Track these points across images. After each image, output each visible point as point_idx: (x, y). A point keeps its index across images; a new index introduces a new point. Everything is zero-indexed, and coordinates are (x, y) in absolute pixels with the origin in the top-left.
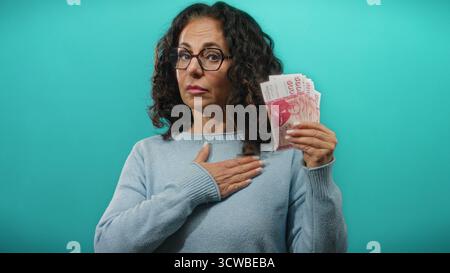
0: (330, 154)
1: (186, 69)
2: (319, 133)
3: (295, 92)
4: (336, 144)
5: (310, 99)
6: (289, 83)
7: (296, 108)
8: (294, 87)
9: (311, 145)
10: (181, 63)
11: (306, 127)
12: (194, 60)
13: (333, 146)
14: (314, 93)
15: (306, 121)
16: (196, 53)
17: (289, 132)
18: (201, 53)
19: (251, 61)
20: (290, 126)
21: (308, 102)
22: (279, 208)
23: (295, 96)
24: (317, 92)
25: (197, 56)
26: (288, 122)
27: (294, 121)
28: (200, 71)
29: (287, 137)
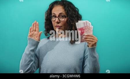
0: (95, 44)
1: (55, 21)
2: (92, 38)
3: (86, 26)
4: (97, 41)
5: (90, 28)
6: (84, 23)
7: (86, 30)
8: (86, 24)
9: (90, 41)
10: (53, 19)
11: (89, 36)
12: (57, 18)
13: (96, 41)
14: (91, 26)
15: (89, 34)
16: (57, 16)
17: (83, 37)
18: (59, 16)
19: (73, 17)
20: (84, 36)
21: (89, 29)
22: (81, 59)
23: (86, 27)
24: (92, 26)
25: (58, 17)
26: (84, 34)
27: (85, 34)
28: (59, 21)
29: (83, 39)
